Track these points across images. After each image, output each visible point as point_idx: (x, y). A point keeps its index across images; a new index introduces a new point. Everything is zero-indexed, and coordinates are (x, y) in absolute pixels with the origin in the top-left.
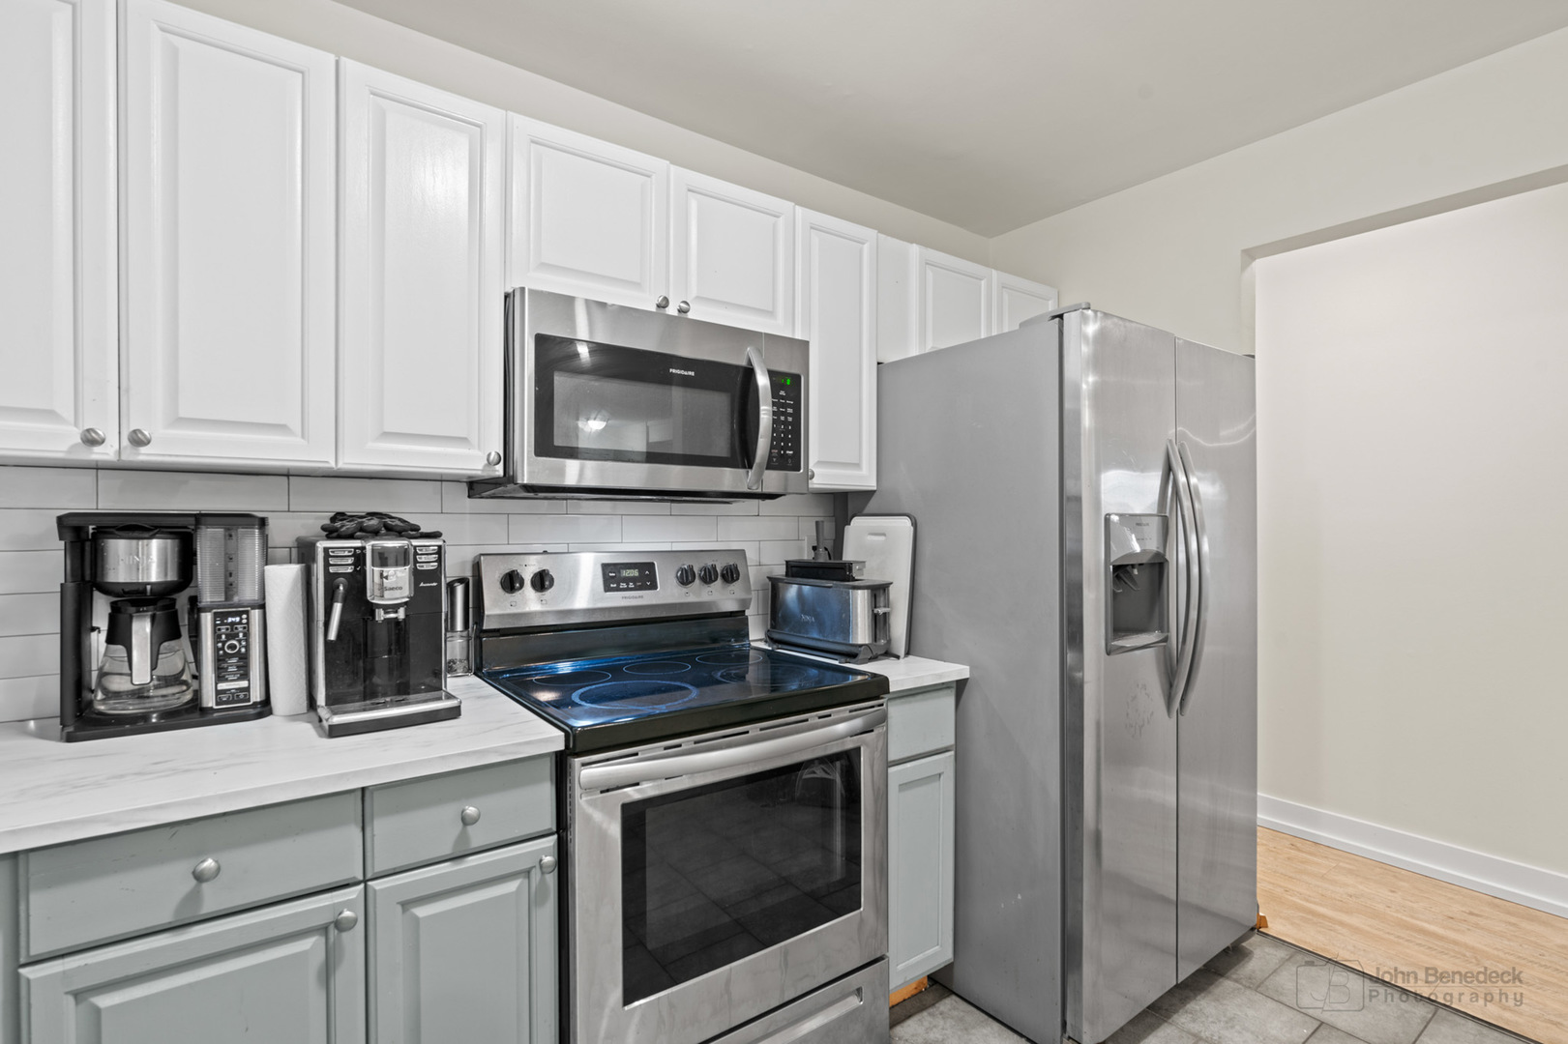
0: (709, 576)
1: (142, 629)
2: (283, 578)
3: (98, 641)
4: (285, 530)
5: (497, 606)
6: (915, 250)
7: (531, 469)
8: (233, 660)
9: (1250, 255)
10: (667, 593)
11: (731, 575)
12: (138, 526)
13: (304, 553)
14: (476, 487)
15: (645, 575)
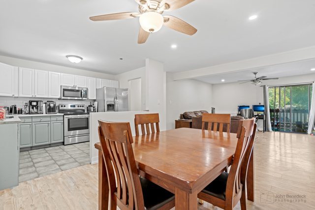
0: (81, 106)
1: (35, 108)
2: (44, 105)
3: (31, 109)
4: (44, 102)
5: (61, 108)
6: (100, 79)
7: (63, 98)
8: (41, 110)
9: (129, 80)
10: (76, 108)
11: (83, 106)
12: (34, 101)
13: (46, 103)
14: (59, 99)
15: (74, 106)
